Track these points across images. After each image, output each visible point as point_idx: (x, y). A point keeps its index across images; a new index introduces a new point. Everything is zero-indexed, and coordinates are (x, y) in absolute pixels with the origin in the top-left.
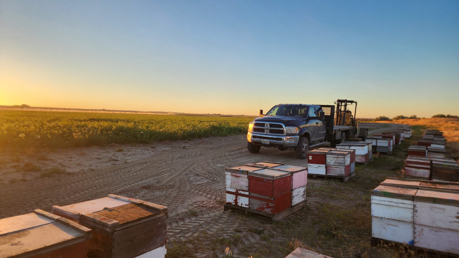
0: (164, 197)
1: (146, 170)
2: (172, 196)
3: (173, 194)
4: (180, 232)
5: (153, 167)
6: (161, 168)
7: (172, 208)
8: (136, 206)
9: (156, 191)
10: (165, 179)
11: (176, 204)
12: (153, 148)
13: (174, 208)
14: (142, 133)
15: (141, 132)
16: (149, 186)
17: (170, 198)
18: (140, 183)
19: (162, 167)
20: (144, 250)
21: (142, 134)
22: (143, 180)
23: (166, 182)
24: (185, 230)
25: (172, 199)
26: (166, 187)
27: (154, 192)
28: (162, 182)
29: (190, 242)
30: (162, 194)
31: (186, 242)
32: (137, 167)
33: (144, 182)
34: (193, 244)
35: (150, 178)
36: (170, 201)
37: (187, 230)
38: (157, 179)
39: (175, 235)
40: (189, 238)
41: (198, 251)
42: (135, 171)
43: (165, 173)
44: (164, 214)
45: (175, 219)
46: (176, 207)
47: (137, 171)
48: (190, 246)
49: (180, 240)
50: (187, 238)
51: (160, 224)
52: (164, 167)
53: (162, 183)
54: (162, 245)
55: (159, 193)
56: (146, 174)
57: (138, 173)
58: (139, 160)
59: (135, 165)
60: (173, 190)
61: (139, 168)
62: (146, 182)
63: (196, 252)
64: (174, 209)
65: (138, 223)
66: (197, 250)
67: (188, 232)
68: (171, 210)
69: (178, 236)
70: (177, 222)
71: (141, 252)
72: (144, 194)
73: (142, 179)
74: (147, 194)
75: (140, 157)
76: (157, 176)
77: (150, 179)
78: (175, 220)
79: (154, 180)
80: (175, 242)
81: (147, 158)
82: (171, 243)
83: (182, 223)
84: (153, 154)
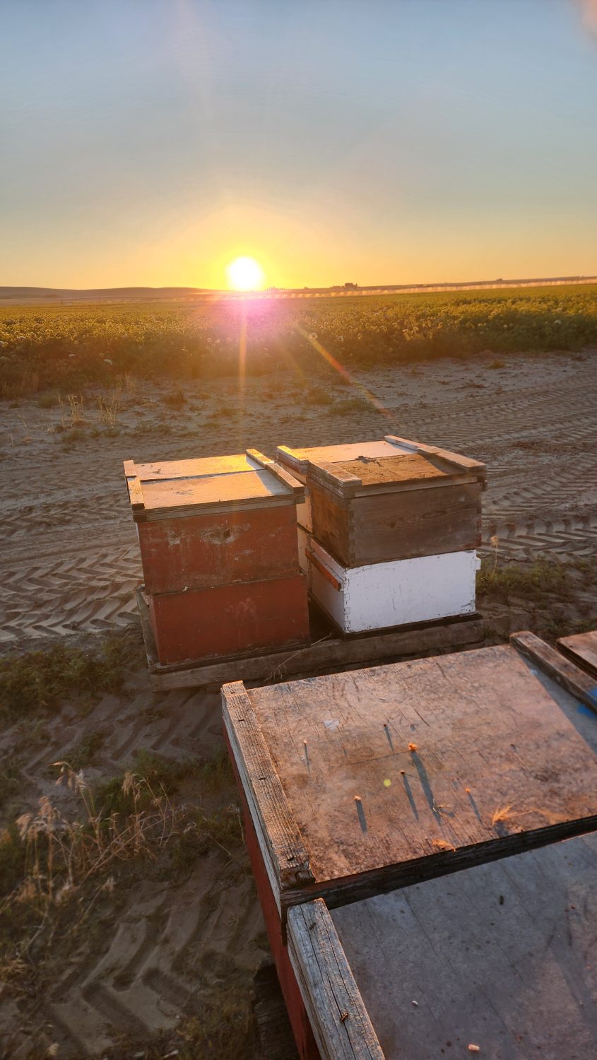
0: (558, 467)
1: (539, 409)
2: (579, 468)
3: (587, 463)
4: (563, 545)
5: (561, 402)
6: (579, 406)
7: (569, 492)
9: (544, 454)
10: (580, 431)
11: (582, 487)
12: (579, 359)
13: (574, 492)
14: (557, 323)
16: (533, 444)
17: (573, 471)
18: (516, 435)
19: (582, 403)
21: (559, 327)
22: (526, 429)
23: (579, 437)
24: (580, 541)
25: (577, 473)
26: (574, 448)
27: (539, 456)
28: (569, 436)
29: (577, 567)
30: (557, 461)
31: (567, 566)
32: (522, 402)
33: (524, 434)
34: (584, 572)
35: (544, 426)
36: (568, 479)
37: (585, 542)
38: (560, 429)
39: (549, 548)
40: (583, 559)
41: (590, 588)
42: (514, 411)
43: (586, 418)
45: (565, 515)
46: (579, 491)
47: (520, 409)
48: (575, 574)
49: (557, 559)
50: (575, 558)
52: (588, 404)
53: (569, 438)
55: (550, 460)
56: (538, 417)
57: (519, 416)
58: (533, 388)
59: (519, 398)
60: (588, 456)
61: (526, 403)
62: (531, 433)
63: (584, 590)
64: (574, 494)
66: (587, 585)
67: (585, 547)
68: (565, 496)
69: (553, 551)
70: (567, 523)
72: (516, 458)
73: (524, 428)
74: (521, 458)
75: (539, 379)
76: (561, 423)
77: (542, 429)
78: (564, 518)
79: (553, 431)
80: (541, 561)
81: (554, 384)
82: (531, 562)
83: (580, 526)
84: (574, 372)
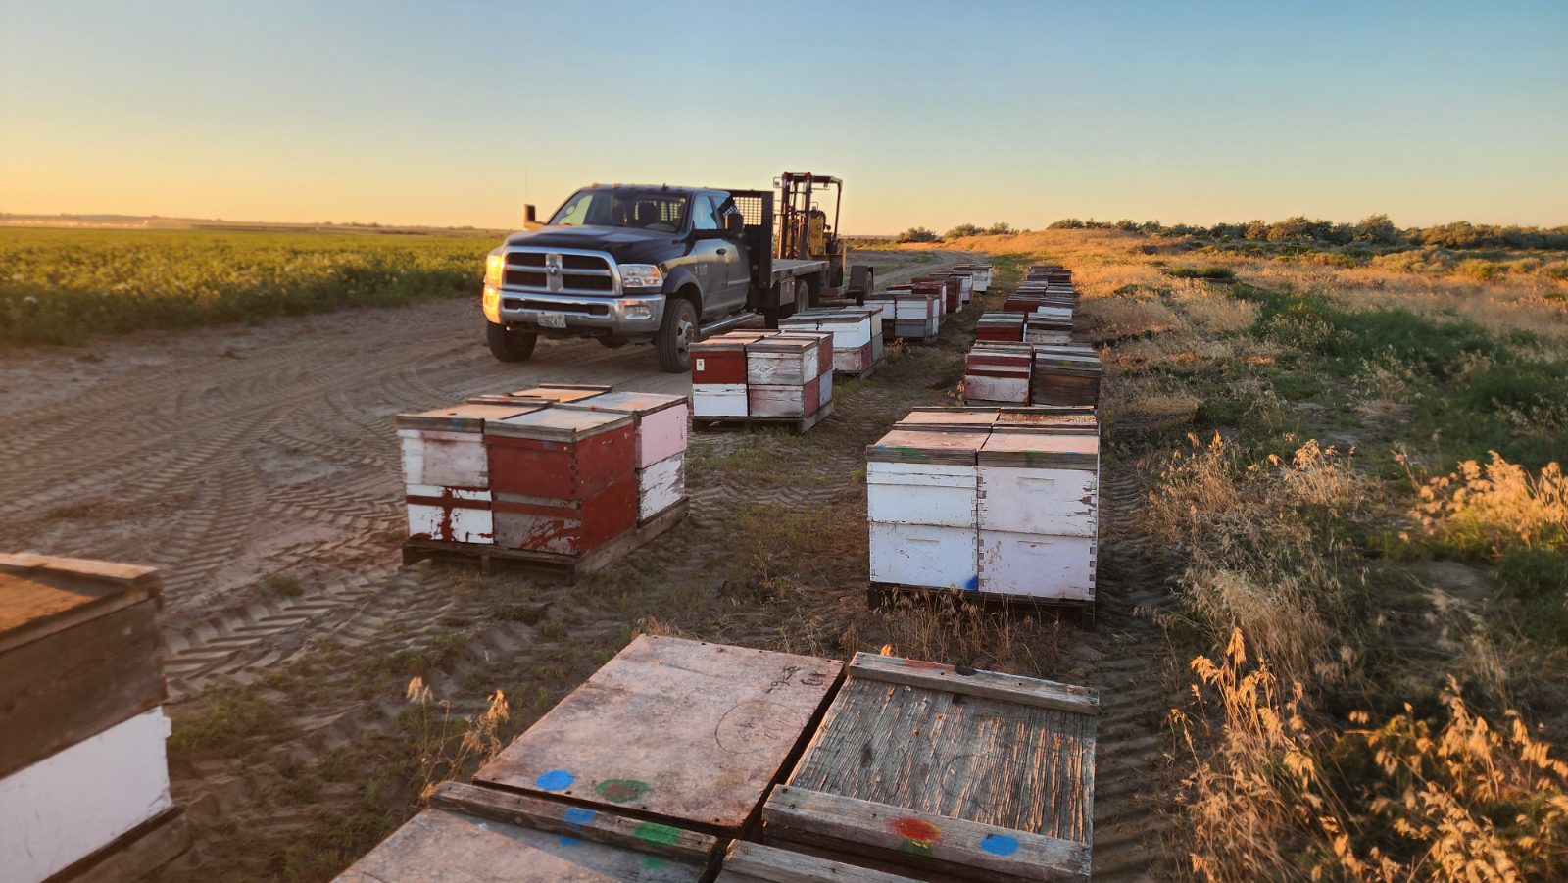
0: (154, 539)
1: (64, 448)
2: (188, 535)
3: (196, 525)
4: (231, 658)
5: (97, 433)
6: (133, 436)
7: (194, 576)
8: (13, 578)
9: (117, 523)
10: (155, 477)
11: (208, 564)
12: (90, 358)
13: (201, 575)
14: (30, 302)
15: (28, 298)
16: (86, 508)
17: (181, 542)
18: (42, 497)
19: (135, 432)
20: (69, 735)
21: (34, 309)
22: (56, 486)
23: (160, 486)
24: (253, 646)
25: (190, 544)
26: (163, 505)
27: (110, 528)
28: (140, 487)
29: (274, 684)
30: (144, 531)
31: (257, 687)
32: (21, 438)
33: (57, 492)
34: (285, 689)
35: (87, 476)
36: (180, 555)
37: (261, 645)
38: (119, 477)
39: (212, 669)
40: (271, 670)
41: (306, 709)
42: (15, 456)
43: (154, 454)
44: (142, 596)
45: (208, 613)
46: (209, 571)
47: (25, 452)
48: (275, 696)
49: (234, 682)
50: (260, 672)
51: (128, 631)
52: (145, 432)
53: (144, 491)
54: (146, 707)
55: (133, 531)
56: (68, 462)
57: (30, 462)
58: (30, 412)
59: (13, 432)
60: (193, 514)
61: (31, 441)
62: (70, 491)
63: (300, 715)
64: (203, 578)
65: (28, 637)
66: (302, 705)
67: (265, 653)
68: (190, 584)
69: (222, 671)
70: (216, 623)
71: (56, 742)
72: (64, 538)
73: (50, 484)
74: (78, 536)
75: (34, 397)
76: (116, 467)
77: (86, 482)
78: (210, 617)
79: (106, 482)
80: (210, 691)
81: (67, 402)
82: (196, 699)
83: (239, 623)
84: (91, 382)
